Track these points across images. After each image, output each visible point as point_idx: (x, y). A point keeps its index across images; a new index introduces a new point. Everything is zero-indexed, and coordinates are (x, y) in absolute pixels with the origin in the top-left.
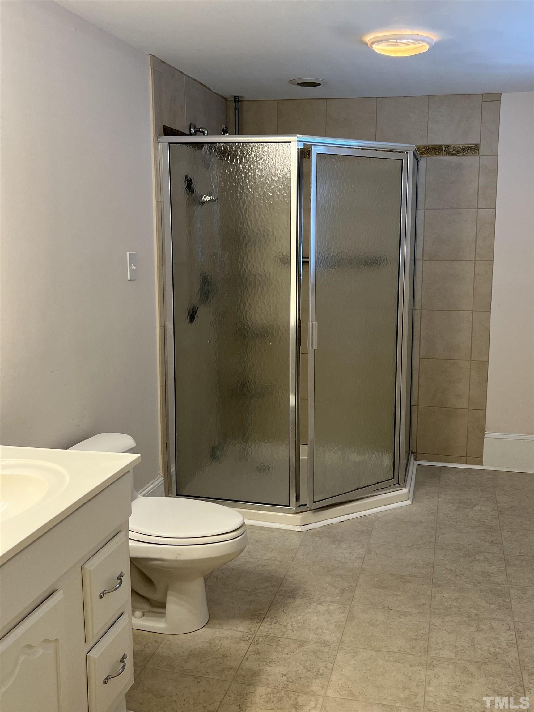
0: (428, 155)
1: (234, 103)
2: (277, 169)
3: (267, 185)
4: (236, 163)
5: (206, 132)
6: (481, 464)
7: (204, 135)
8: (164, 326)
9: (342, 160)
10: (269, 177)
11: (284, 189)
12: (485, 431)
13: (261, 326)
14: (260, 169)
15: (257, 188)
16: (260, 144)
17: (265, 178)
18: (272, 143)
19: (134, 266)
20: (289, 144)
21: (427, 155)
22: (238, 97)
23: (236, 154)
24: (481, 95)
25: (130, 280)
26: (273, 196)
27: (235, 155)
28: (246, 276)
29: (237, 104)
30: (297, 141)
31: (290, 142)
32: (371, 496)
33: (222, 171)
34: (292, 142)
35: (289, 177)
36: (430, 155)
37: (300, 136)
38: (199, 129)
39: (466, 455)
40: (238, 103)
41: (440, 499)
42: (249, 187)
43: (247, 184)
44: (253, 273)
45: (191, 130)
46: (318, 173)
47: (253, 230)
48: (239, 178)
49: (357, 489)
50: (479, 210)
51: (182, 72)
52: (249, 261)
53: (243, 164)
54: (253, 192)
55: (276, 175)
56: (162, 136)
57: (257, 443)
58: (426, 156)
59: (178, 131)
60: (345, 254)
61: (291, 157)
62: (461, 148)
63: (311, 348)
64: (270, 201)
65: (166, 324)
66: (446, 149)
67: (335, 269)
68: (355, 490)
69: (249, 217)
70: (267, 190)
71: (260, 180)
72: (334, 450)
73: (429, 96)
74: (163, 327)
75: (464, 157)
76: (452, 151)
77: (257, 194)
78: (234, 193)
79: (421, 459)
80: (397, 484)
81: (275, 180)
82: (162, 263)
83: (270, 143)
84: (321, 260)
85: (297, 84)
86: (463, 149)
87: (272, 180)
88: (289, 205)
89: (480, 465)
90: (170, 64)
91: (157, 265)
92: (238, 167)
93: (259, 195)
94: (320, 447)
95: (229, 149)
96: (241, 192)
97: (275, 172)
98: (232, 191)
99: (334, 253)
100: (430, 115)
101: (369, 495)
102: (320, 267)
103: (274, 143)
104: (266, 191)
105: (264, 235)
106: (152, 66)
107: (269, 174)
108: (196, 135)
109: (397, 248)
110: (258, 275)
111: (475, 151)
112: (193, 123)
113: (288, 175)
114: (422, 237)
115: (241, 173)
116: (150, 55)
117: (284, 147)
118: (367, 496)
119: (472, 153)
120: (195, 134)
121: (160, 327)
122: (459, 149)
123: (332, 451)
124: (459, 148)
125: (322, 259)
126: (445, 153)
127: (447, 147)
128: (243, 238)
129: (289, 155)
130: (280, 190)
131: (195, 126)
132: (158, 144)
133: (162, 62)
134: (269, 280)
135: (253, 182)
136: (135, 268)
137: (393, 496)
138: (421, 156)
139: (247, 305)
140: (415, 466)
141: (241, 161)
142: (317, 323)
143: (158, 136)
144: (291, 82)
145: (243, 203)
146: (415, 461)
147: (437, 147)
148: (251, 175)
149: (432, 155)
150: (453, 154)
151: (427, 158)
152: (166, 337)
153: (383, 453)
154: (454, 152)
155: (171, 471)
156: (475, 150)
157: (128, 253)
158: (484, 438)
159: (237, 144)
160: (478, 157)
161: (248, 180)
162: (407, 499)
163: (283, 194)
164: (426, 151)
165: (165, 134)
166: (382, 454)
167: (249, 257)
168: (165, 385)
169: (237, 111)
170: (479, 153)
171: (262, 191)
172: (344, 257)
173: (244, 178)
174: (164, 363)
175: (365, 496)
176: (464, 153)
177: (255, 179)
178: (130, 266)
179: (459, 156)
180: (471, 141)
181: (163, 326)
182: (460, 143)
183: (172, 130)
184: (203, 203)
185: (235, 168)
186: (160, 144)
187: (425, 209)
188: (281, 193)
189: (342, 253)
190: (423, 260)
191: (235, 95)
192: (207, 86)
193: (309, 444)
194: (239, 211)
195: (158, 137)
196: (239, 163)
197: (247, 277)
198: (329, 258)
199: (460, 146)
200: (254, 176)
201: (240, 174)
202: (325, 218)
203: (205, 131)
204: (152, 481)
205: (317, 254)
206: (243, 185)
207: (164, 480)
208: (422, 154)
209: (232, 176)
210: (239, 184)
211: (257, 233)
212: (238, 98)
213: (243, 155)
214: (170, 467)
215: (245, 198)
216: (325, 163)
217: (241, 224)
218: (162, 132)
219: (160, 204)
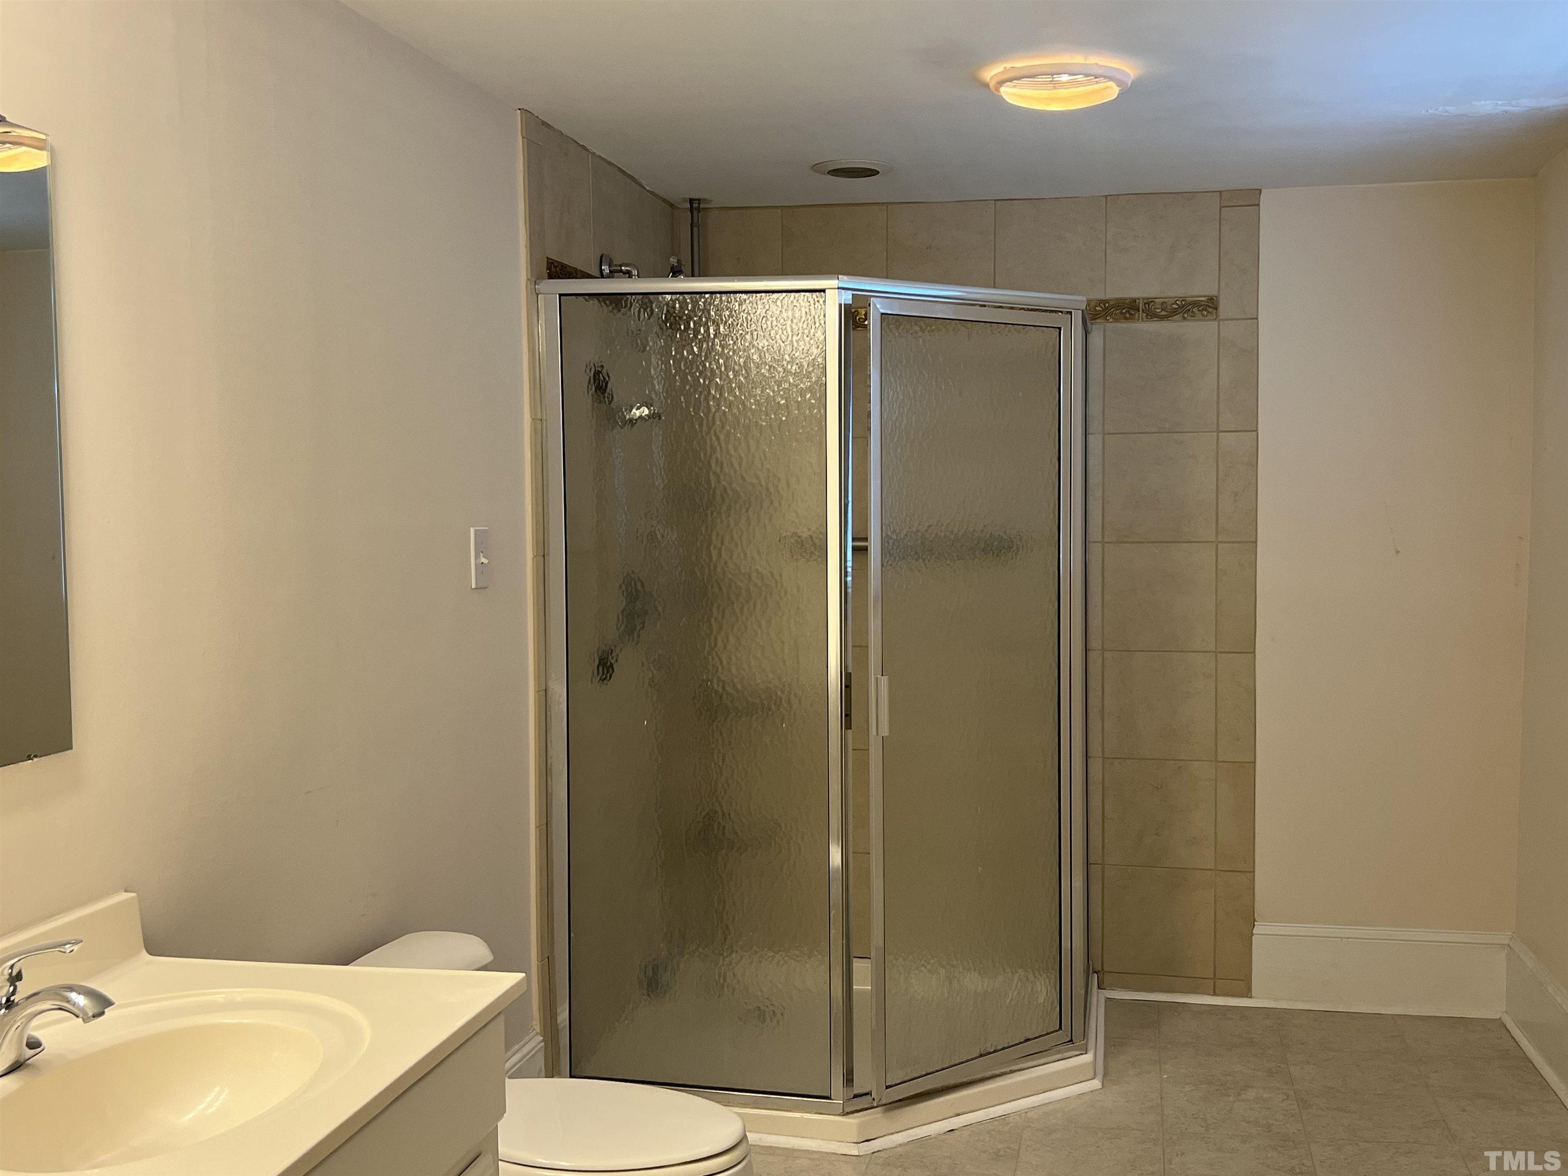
0: (1108, 320)
1: (690, 213)
2: (796, 348)
3: (775, 382)
4: (705, 335)
5: (635, 272)
6: (1247, 994)
7: (630, 277)
8: (546, 690)
9: (933, 327)
10: (778, 365)
11: (810, 389)
12: (1254, 919)
13: (762, 686)
14: (758, 349)
15: (752, 387)
16: (758, 295)
17: (770, 367)
18: (784, 294)
19: (483, 557)
20: (821, 295)
21: (1106, 320)
22: (699, 200)
23: (706, 317)
24: (1218, 194)
25: (475, 589)
26: (787, 406)
27: (704, 319)
28: (730, 576)
29: (695, 213)
30: (838, 288)
31: (824, 291)
32: (1012, 1072)
33: (675, 353)
34: (826, 291)
35: (822, 364)
36: (1111, 320)
37: (845, 278)
38: (621, 266)
39: (1215, 975)
40: (699, 212)
41: (1166, 1076)
42: (734, 385)
43: (731, 381)
44: (743, 571)
45: (603, 268)
46: (884, 355)
47: (743, 478)
48: (712, 366)
49: (981, 1056)
50: (1220, 434)
51: (583, 147)
52: (736, 545)
53: (722, 339)
54: (743, 398)
55: (792, 361)
56: (544, 279)
57: (756, 953)
58: (1102, 321)
59: (576, 270)
60: (943, 528)
61: (825, 323)
62: (1177, 305)
63: (874, 733)
64: (780, 416)
65: (550, 684)
66: (1146, 308)
67: (924, 560)
68: (976, 1058)
69: (736, 449)
70: (773, 392)
71: (758, 372)
72: (929, 967)
73: (1106, 196)
74: (544, 692)
75: (1184, 323)
76: (1159, 311)
77: (752, 401)
78: (702, 400)
79: (1112, 987)
80: (1068, 1042)
81: (791, 372)
82: (542, 555)
83: (780, 294)
84: (892, 540)
85: (828, 173)
86: (1183, 306)
87: (784, 372)
88: (822, 423)
89: (1247, 996)
90: (560, 129)
91: (532, 556)
92: (710, 344)
93: (758, 403)
94: (897, 960)
95: (690, 305)
96: (718, 396)
97: (791, 355)
98: (697, 396)
99: (920, 524)
100: (1109, 237)
101: (1008, 1069)
102: (891, 555)
103: (788, 294)
104: (771, 394)
105: (767, 489)
106: (524, 133)
107: (777, 358)
108: (613, 277)
109: (1054, 515)
110: (754, 575)
111: (1210, 310)
112: (605, 253)
113: (820, 360)
114: (1099, 493)
115: (717, 357)
116: (519, 109)
117: (809, 302)
118: (1003, 1070)
119: (1203, 315)
120: (612, 274)
121: (537, 691)
122: (1175, 306)
123: (926, 968)
124: (1173, 304)
125: (895, 538)
126: (1145, 314)
127: (1149, 302)
128: (722, 496)
129: (822, 317)
130: (802, 393)
131: (611, 260)
132: (536, 296)
133: (544, 123)
134: (779, 586)
135: (742, 375)
136: (485, 561)
137: (1058, 1072)
138: (1092, 322)
139: (732, 640)
140: (1103, 1001)
141: (718, 331)
142: (886, 678)
143: (535, 279)
144: (816, 168)
145: (721, 421)
146: (1100, 990)
147: (1127, 301)
148: (739, 360)
149: (1116, 320)
150: (1162, 318)
151: (1105, 326)
152: (549, 714)
153: (1037, 972)
154: (1163, 313)
155: (559, 1021)
156: (1208, 308)
157: (472, 528)
158: (1252, 934)
159: (707, 296)
160: (1215, 324)
161: (733, 372)
162: (1093, 1077)
163: (810, 399)
164: (1104, 310)
165: (551, 277)
166: (1034, 973)
167: (735, 535)
168: (545, 822)
169: (695, 229)
170: (1217, 314)
171: (763, 394)
172: (942, 534)
173: (725, 366)
174: (545, 772)
175: (998, 1072)
176: (1186, 316)
177: (748, 371)
178: (477, 557)
179: (1176, 321)
180: (1199, 289)
181: (542, 690)
182: (1175, 295)
183: (563, 266)
184: (632, 422)
185: (704, 346)
186: (539, 296)
187: (1105, 434)
188: (805, 398)
189: (936, 526)
190: (1104, 543)
191: (691, 197)
192: (636, 177)
193: (873, 955)
194: (714, 438)
195: (535, 282)
196: (712, 336)
197: (730, 579)
198: (911, 536)
199: (1177, 300)
200: (745, 362)
201: (715, 358)
202: (899, 451)
203: (633, 271)
204: (517, 1046)
205: (883, 526)
206: (722, 383)
207: (543, 1041)
208: (1095, 316)
209: (698, 363)
210: (714, 379)
211: (753, 485)
212: (699, 204)
213: (722, 320)
214: (556, 1013)
215: (727, 410)
216: (899, 333)
217: (716, 465)
218: (545, 272)
219: (539, 423)
